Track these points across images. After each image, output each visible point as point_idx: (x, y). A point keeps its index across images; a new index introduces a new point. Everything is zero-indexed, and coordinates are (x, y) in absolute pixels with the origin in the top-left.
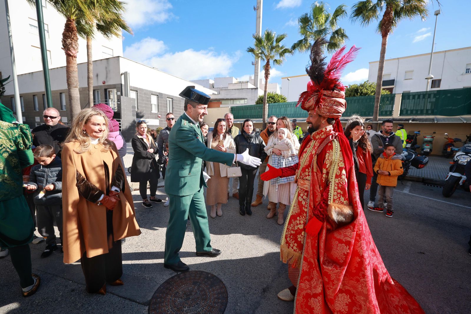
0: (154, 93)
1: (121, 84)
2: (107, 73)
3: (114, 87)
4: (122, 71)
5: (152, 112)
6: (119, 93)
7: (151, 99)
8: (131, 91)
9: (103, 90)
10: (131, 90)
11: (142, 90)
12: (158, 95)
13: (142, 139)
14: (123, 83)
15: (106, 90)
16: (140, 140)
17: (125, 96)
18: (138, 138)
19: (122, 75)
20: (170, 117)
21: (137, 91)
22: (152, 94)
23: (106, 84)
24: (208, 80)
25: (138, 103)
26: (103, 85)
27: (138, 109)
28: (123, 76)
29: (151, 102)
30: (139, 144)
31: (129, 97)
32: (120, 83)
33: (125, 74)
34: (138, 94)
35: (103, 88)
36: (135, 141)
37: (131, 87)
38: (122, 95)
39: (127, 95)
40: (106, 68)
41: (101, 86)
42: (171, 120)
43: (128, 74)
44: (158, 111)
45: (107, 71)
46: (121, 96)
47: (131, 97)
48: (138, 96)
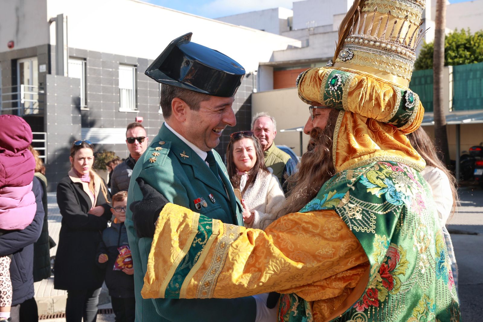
0: (126, 62)
1: (49, 46)
2: (18, 23)
3: (32, 53)
4: (51, 14)
5: (121, 110)
6: (44, 68)
7: (118, 76)
8: (71, 61)
9: (9, 63)
10: (71, 57)
11: (96, 55)
12: (135, 66)
13: (80, 185)
14: (53, 42)
15: (14, 62)
16: (77, 186)
17: (57, 74)
18: (72, 182)
19: (51, 22)
20: (135, 136)
21: (85, 59)
22: (121, 64)
23: (16, 48)
24: (275, 10)
25: (88, 88)
26: (8, 49)
27: (86, 103)
28: (53, 25)
29: (117, 84)
30: (71, 196)
31: (66, 75)
32: (46, 43)
33: (59, 20)
34: (88, 67)
35: (10, 58)
36: (65, 190)
37: (70, 50)
38: (50, 72)
39: (60, 72)
40: (17, 9)
41: (5, 53)
42: (137, 142)
43: (65, 20)
44: (137, 106)
45: (18, 17)
46: (48, 76)
47: (69, 76)
48: (88, 71)
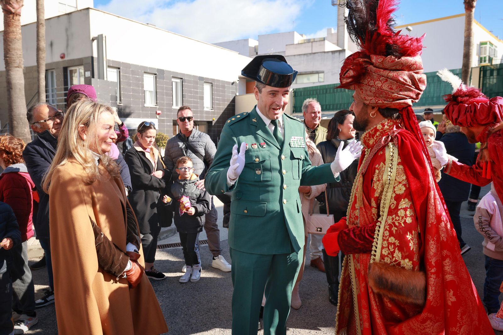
0: (148, 71)
1: (92, 58)
2: (68, 40)
3: (80, 62)
4: (93, 34)
5: (146, 105)
6: (88, 74)
7: (143, 81)
8: (109, 69)
9: (62, 70)
10: (109, 67)
11: (127, 65)
12: (155, 74)
14: (95, 55)
15: (65, 69)
17: (99, 78)
19: (93, 40)
20: (185, 116)
21: (119, 68)
22: (145, 73)
23: (66, 58)
24: (246, 40)
25: (122, 89)
26: (60, 60)
27: (120, 100)
28: (95, 42)
29: (143, 87)
30: (137, 161)
31: (105, 79)
32: (90, 55)
33: (100, 39)
34: (121, 74)
35: (62, 66)
36: (131, 156)
37: (108, 61)
38: (93, 77)
39: (101, 76)
40: (67, 30)
41: (57, 63)
42: (187, 120)
43: (104, 39)
44: (157, 103)
45: (67, 36)
46: (92, 79)
47: (108, 80)
48: (121, 77)
